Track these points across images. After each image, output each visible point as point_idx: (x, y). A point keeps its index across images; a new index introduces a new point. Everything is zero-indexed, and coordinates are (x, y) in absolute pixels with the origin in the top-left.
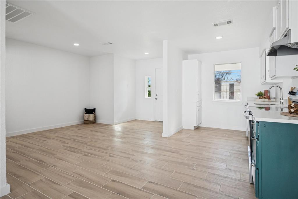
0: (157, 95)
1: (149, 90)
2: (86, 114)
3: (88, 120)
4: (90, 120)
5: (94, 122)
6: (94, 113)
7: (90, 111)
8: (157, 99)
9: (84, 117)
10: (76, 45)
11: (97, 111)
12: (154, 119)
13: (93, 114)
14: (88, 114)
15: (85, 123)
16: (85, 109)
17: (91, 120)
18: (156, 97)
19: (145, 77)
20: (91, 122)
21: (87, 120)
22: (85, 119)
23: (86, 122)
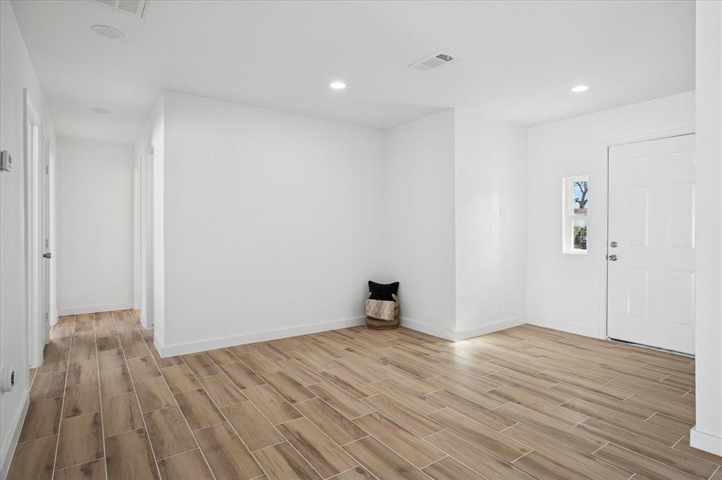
0: (614, 245)
1: (581, 224)
2: (371, 297)
3: (378, 318)
4: (382, 318)
5: (396, 322)
6: (393, 295)
7: (384, 292)
8: (614, 258)
9: (367, 308)
10: (338, 86)
11: (402, 289)
12: (604, 333)
13: (392, 299)
14: (377, 299)
15: (370, 327)
16: (370, 282)
17: (386, 318)
18: (612, 251)
19: (564, 179)
20: (386, 324)
21: (374, 316)
22: (370, 314)
23: (373, 324)
